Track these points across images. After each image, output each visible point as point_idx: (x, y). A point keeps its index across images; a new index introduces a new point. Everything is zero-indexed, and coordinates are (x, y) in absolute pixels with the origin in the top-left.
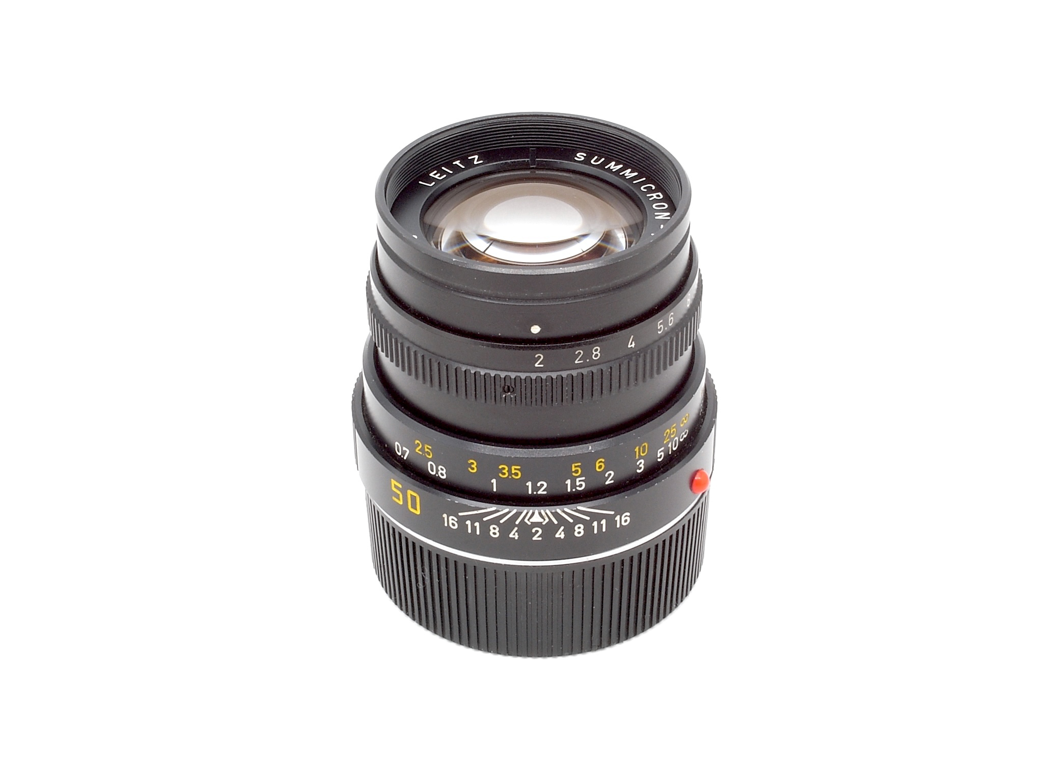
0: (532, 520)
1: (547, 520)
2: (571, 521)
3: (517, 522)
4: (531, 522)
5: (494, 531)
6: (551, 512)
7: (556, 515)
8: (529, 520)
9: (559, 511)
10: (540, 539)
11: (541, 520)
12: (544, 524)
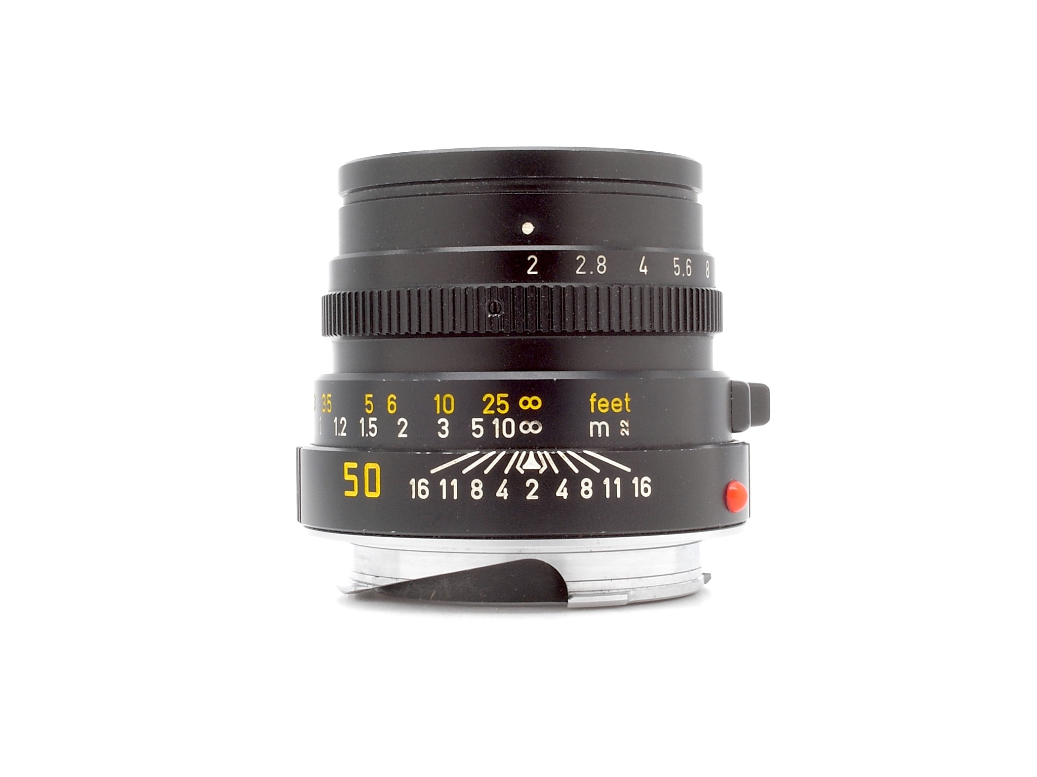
0: (525, 467)
1: (545, 467)
2: (576, 471)
3: (506, 471)
4: (524, 470)
5: (477, 490)
6: (550, 454)
7: (557, 459)
8: (521, 466)
9: (560, 453)
10: (536, 497)
11: (537, 467)
12: (541, 472)
